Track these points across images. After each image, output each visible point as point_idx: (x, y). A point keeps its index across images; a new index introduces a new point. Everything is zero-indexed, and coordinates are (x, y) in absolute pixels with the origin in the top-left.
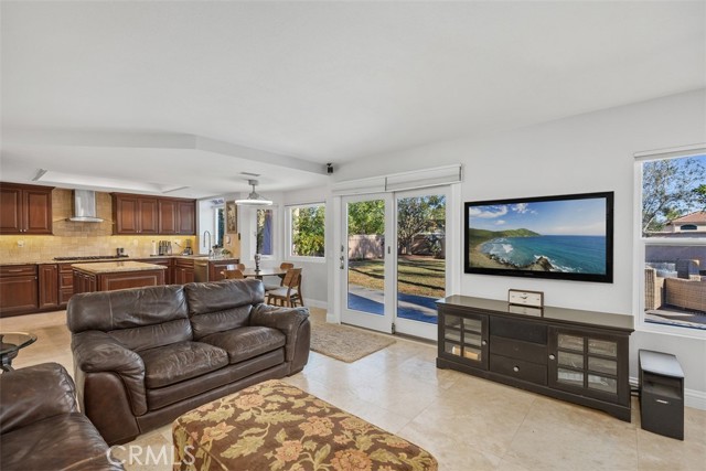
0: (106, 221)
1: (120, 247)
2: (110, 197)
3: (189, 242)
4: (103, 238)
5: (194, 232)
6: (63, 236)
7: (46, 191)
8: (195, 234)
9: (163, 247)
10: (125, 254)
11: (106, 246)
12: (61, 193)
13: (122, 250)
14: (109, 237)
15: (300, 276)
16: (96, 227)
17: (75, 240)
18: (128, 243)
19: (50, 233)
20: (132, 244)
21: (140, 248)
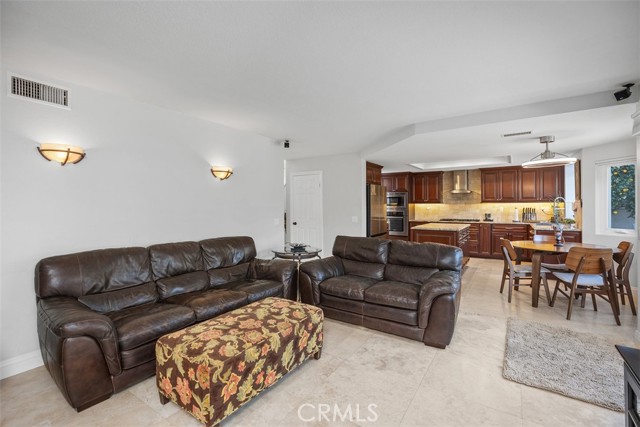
1: (488, 213)
2: (479, 173)
4: (475, 206)
6: (448, 203)
9: (527, 214)
10: (491, 218)
14: (479, 204)
17: (457, 207)
19: (441, 202)
20: (498, 210)
21: (506, 214)
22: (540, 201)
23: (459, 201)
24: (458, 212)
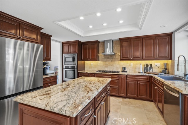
1: (124, 67)
3: (166, 65)
8: (171, 59)
9: (147, 68)
10: (126, 70)
11: (118, 66)
13: (125, 68)
16: (114, 57)
17: (107, 63)
20: (130, 65)
21: (134, 68)
22: (156, 59)
23: (108, 60)
24: (108, 66)
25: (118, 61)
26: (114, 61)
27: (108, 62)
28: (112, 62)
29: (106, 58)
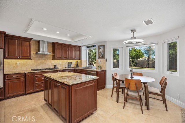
0: (50, 54)
1: (55, 64)
2: (52, 45)
5: (80, 58)
6: (35, 60)
7: (29, 40)
11: (50, 64)
12: (34, 42)
13: (56, 65)
14: (51, 60)
15: (166, 83)
16: (47, 56)
18: (58, 63)
19: (30, 59)
20: (59, 63)
21: (62, 65)
23: (40, 59)
24: (40, 65)
25: (50, 60)
26: (47, 60)
27: (40, 61)
28: (45, 61)
29: (39, 57)
